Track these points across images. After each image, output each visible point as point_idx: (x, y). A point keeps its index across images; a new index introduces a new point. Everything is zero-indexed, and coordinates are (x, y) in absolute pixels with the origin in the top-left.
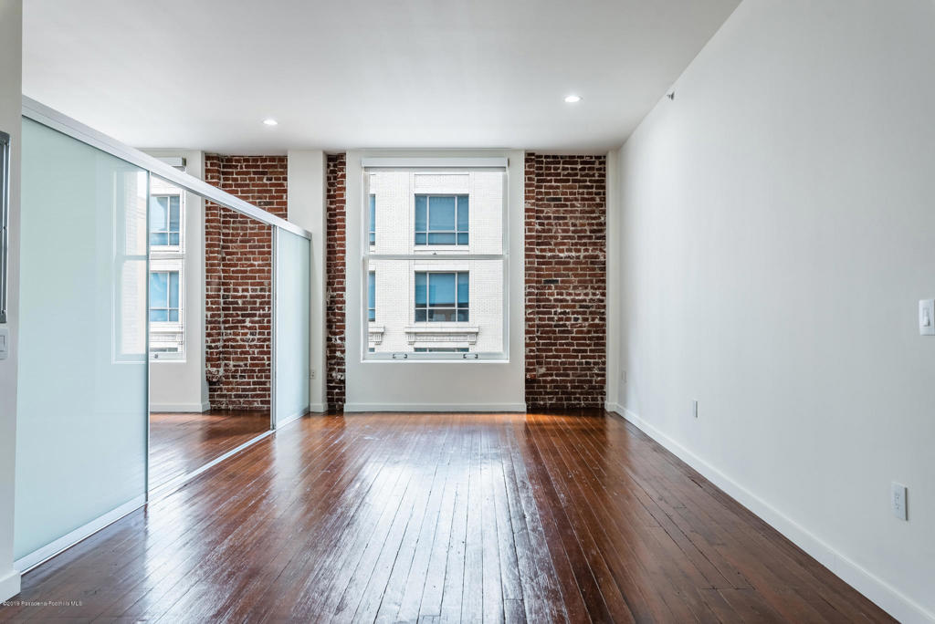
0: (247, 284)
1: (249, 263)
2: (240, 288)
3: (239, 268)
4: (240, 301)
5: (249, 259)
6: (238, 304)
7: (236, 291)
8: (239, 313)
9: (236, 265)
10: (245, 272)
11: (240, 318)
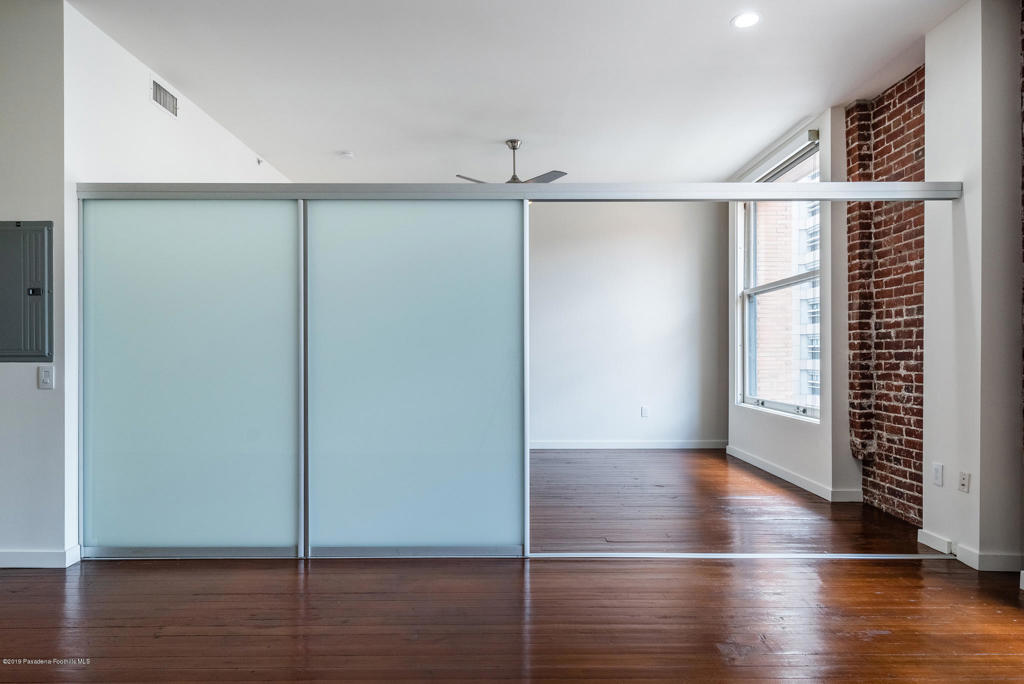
0: (900, 302)
1: (903, 265)
2: (893, 310)
3: (892, 277)
4: (893, 332)
5: (903, 260)
6: (890, 337)
7: (889, 315)
8: (893, 351)
9: (888, 273)
10: (898, 282)
11: (893, 361)
